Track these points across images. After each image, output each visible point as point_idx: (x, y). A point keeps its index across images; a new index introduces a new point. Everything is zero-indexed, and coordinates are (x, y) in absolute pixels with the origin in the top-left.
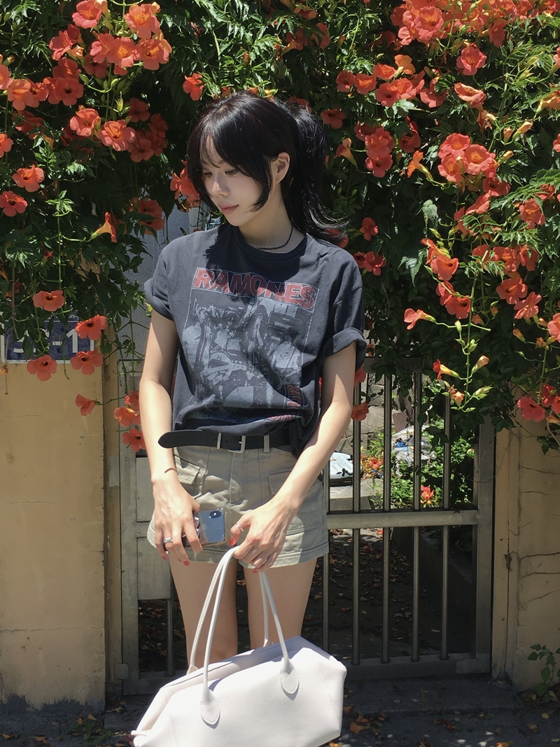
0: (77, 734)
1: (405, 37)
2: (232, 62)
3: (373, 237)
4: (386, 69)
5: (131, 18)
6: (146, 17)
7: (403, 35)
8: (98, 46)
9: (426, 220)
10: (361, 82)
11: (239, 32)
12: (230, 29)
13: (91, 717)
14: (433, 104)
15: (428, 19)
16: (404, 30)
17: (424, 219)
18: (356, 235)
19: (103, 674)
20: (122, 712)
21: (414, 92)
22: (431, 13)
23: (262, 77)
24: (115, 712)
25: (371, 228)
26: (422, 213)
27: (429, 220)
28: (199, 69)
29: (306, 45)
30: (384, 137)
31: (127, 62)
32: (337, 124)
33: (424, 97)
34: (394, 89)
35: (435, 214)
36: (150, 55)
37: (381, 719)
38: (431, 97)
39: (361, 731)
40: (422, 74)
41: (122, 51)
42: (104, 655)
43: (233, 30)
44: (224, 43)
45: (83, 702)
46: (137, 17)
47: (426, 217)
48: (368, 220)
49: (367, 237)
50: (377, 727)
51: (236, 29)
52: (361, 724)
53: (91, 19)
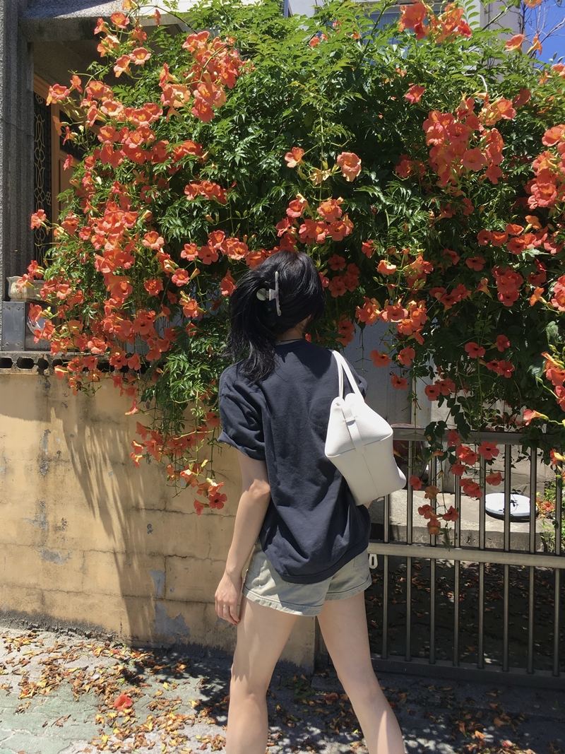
0: (291, 688)
1: (532, 203)
2: (396, 231)
3: (506, 350)
4: (515, 227)
5: (322, 209)
6: (333, 207)
7: (532, 201)
8: (304, 227)
9: (548, 338)
10: (496, 237)
11: (402, 210)
12: (396, 208)
13: (303, 677)
14: (554, 251)
15: (545, 192)
16: (533, 198)
17: (546, 336)
18: (492, 347)
19: (313, 647)
20: (325, 677)
21: (540, 242)
22: (547, 188)
23: (417, 240)
24: (320, 676)
25: (505, 342)
26: (545, 332)
27: (551, 337)
28: (372, 238)
29: (455, 214)
30: (513, 277)
31: (321, 236)
32: (478, 268)
33: (547, 246)
34: (522, 241)
35: (556, 332)
36: (338, 231)
37: (521, 718)
38: (552, 246)
39: (502, 726)
40: (546, 229)
41: (318, 229)
42: (314, 634)
43: (398, 209)
44: (393, 218)
45: (298, 665)
46: (326, 209)
47: (548, 335)
48: (501, 337)
49: (500, 349)
50: (516, 725)
51: (400, 208)
52: (503, 720)
53: (299, 211)
